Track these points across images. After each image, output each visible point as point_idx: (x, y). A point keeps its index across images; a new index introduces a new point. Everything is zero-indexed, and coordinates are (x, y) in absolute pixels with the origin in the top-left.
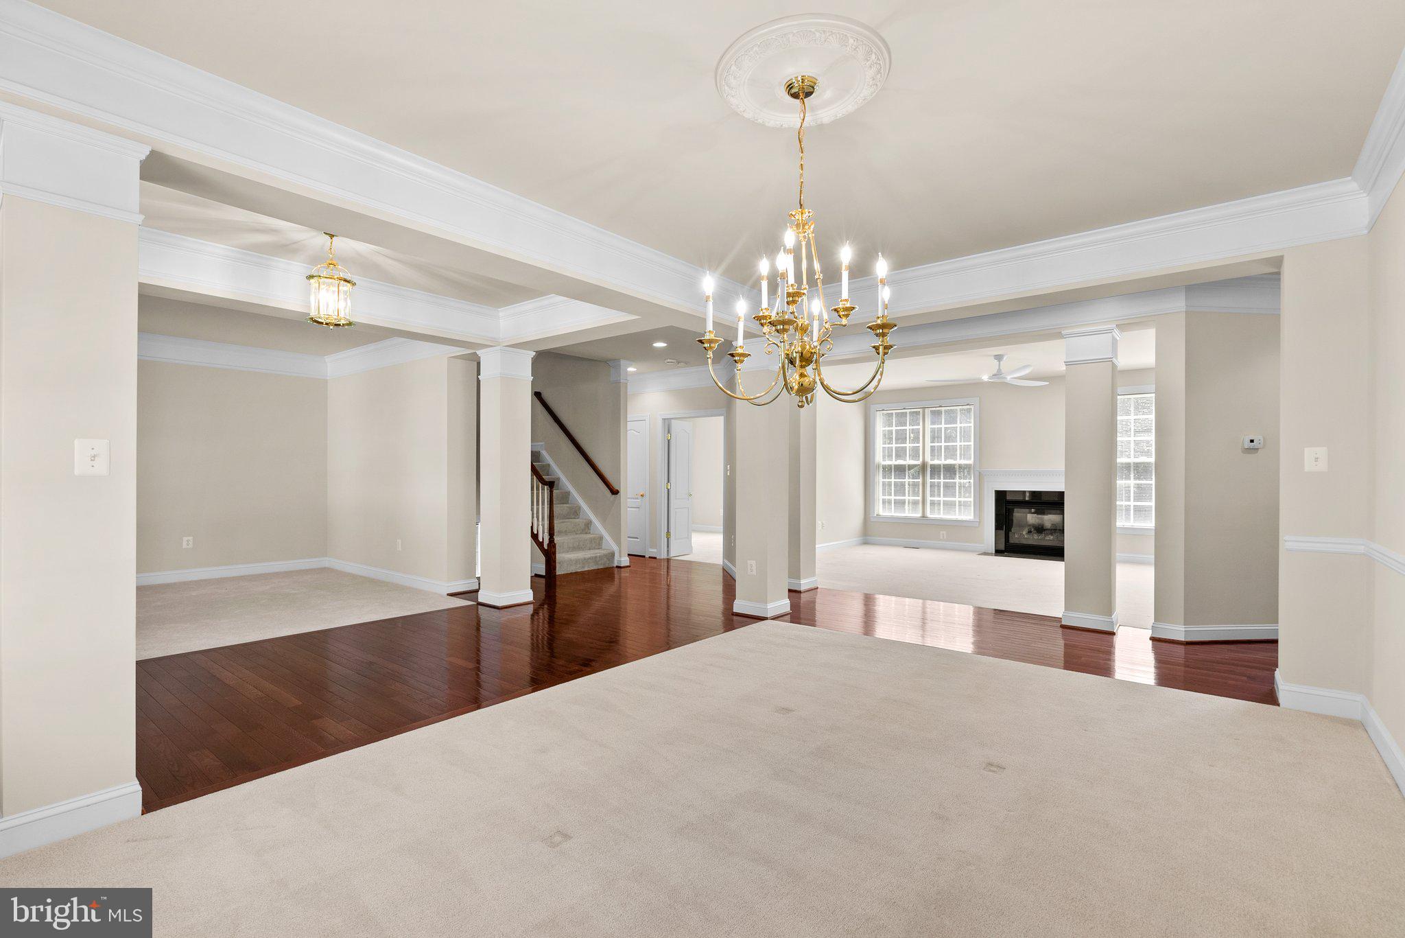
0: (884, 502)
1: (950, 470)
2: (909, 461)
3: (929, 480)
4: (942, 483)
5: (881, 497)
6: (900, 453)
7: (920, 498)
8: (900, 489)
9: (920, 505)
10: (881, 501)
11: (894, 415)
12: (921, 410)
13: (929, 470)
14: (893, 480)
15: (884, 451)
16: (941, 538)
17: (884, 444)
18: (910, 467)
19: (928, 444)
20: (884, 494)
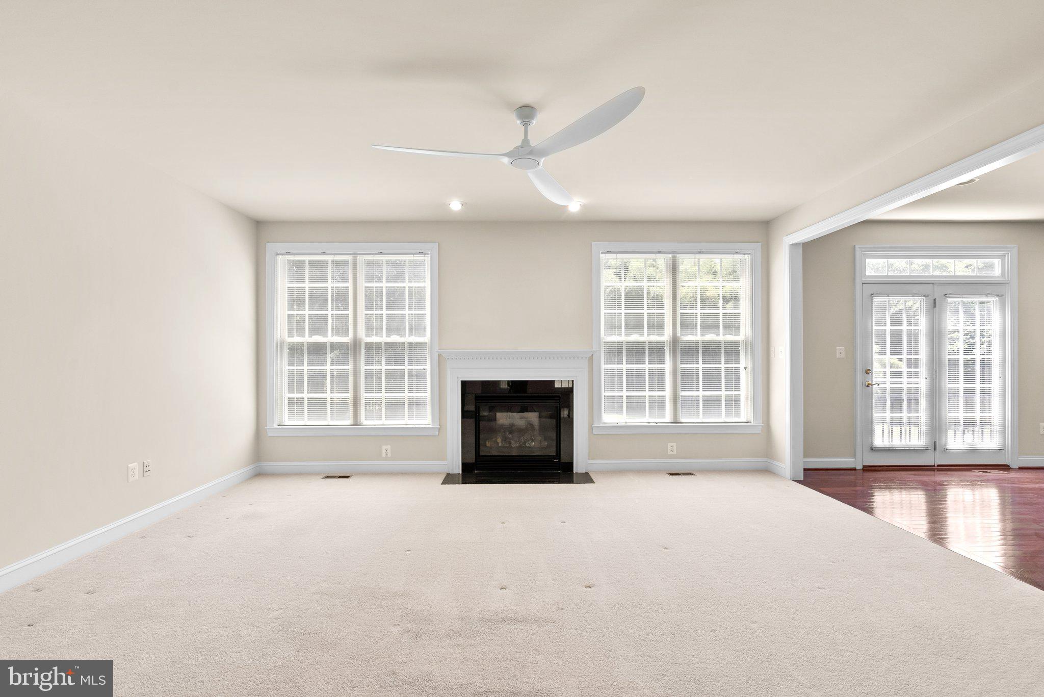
0: (291, 403)
1: (395, 352)
2: (331, 338)
3: (363, 367)
4: (383, 372)
5: (287, 395)
6: (318, 325)
7: (350, 395)
8: (317, 382)
9: (351, 407)
10: (286, 402)
11: (307, 266)
12: (349, 258)
13: (363, 350)
14: (306, 367)
15: (290, 322)
16: (384, 455)
17: (289, 310)
18: (333, 346)
19: (362, 312)
20: (291, 390)
